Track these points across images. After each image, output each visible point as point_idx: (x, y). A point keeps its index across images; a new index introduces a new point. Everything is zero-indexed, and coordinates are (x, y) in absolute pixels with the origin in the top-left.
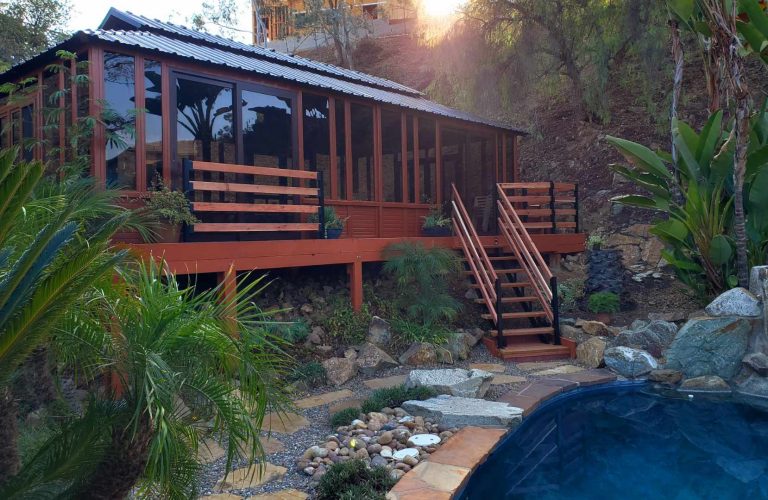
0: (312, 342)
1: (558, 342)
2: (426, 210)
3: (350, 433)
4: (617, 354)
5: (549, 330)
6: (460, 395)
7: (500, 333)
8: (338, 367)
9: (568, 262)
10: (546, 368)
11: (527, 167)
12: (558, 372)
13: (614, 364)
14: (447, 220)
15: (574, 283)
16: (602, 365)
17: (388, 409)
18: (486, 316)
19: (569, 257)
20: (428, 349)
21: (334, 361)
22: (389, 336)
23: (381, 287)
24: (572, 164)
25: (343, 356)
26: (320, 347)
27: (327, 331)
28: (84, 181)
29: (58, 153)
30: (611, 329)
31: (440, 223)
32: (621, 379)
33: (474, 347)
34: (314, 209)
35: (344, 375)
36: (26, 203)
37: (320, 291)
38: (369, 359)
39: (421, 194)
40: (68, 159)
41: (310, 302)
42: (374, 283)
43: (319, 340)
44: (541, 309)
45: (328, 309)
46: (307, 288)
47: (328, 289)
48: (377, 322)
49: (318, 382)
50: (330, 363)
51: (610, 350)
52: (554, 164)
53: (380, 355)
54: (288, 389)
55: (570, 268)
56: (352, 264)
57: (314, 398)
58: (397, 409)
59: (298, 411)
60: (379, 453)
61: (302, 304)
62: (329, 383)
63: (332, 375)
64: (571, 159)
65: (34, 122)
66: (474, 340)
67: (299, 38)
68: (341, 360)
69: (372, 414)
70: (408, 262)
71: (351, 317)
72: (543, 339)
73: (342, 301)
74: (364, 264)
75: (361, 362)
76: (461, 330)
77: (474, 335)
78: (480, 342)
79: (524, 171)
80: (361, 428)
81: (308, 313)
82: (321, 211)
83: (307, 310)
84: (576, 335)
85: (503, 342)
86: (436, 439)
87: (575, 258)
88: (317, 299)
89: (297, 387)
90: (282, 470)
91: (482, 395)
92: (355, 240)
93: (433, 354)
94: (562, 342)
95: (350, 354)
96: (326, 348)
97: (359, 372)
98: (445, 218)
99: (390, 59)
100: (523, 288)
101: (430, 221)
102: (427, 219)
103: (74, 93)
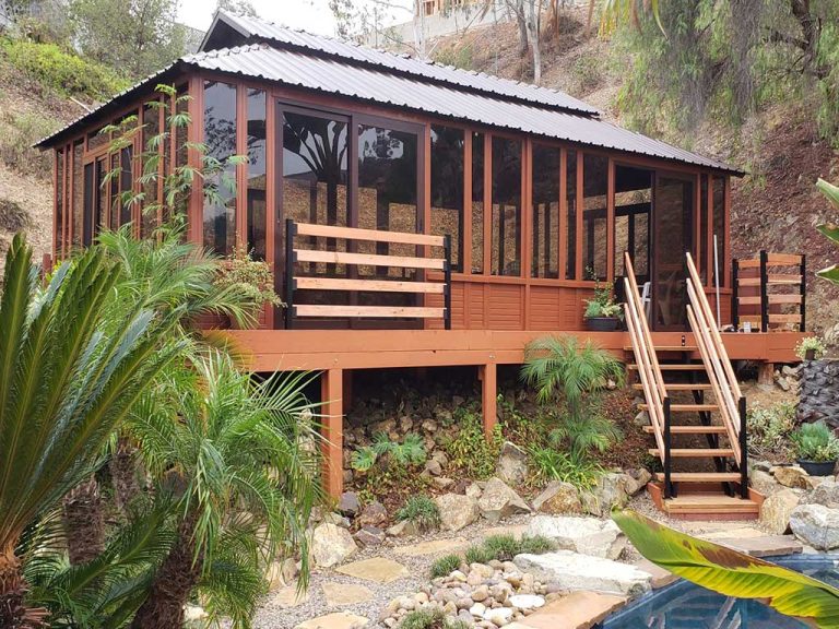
0: (431, 473)
1: (745, 495)
2: (588, 291)
3: (445, 585)
4: (806, 514)
5: (736, 476)
6: (586, 552)
7: (668, 477)
8: (454, 507)
9: (785, 376)
10: (717, 530)
11: (755, 224)
12: (732, 536)
13: (801, 529)
14: (617, 307)
15: (783, 408)
16: (789, 531)
17: (495, 562)
18: (653, 452)
19: (786, 369)
20: (569, 492)
21: (450, 497)
22: (525, 472)
23: (525, 401)
24: (815, 220)
25: (464, 493)
26: (437, 479)
27: (450, 458)
28: (181, 249)
29: (155, 210)
30: (810, 479)
31: (607, 311)
32: (808, 550)
33: (635, 495)
34: (439, 288)
35: (462, 519)
36: (119, 282)
37: (447, 403)
38: (493, 500)
39: (584, 266)
40: (165, 219)
41: (434, 416)
42: (517, 395)
43: (440, 470)
44: (728, 445)
45: (455, 428)
46: (433, 397)
47: (458, 400)
48: (510, 452)
49: (431, 524)
50: (444, 501)
51: (799, 509)
52: (791, 220)
53: (508, 495)
54: (394, 530)
55: (785, 387)
56: (484, 366)
57: (422, 544)
58: (507, 564)
59: (400, 560)
60: (468, 610)
61: (424, 418)
62: (442, 527)
63: (446, 516)
64: (815, 212)
65: (132, 172)
66: (634, 486)
67: (469, 12)
68: (459, 497)
69: (474, 565)
70: (552, 367)
71: (480, 440)
72: (727, 489)
73: (471, 418)
74: (499, 367)
75: (484, 503)
76: (619, 469)
77: (636, 479)
78: (643, 489)
79: (750, 229)
80: (460, 580)
81: (431, 433)
82: (447, 291)
83: (430, 429)
84: (767, 485)
85: (672, 490)
86: (539, 601)
87: (794, 371)
88: (442, 414)
89: (404, 529)
90: (364, 621)
91: (616, 555)
92: (489, 332)
93: (576, 500)
94: (751, 495)
95: (473, 490)
96: (445, 481)
97: (479, 516)
98: (615, 302)
99: (592, 41)
100: (709, 412)
101: (594, 308)
102: (591, 303)
103: (173, 137)
